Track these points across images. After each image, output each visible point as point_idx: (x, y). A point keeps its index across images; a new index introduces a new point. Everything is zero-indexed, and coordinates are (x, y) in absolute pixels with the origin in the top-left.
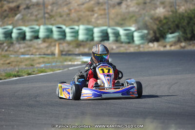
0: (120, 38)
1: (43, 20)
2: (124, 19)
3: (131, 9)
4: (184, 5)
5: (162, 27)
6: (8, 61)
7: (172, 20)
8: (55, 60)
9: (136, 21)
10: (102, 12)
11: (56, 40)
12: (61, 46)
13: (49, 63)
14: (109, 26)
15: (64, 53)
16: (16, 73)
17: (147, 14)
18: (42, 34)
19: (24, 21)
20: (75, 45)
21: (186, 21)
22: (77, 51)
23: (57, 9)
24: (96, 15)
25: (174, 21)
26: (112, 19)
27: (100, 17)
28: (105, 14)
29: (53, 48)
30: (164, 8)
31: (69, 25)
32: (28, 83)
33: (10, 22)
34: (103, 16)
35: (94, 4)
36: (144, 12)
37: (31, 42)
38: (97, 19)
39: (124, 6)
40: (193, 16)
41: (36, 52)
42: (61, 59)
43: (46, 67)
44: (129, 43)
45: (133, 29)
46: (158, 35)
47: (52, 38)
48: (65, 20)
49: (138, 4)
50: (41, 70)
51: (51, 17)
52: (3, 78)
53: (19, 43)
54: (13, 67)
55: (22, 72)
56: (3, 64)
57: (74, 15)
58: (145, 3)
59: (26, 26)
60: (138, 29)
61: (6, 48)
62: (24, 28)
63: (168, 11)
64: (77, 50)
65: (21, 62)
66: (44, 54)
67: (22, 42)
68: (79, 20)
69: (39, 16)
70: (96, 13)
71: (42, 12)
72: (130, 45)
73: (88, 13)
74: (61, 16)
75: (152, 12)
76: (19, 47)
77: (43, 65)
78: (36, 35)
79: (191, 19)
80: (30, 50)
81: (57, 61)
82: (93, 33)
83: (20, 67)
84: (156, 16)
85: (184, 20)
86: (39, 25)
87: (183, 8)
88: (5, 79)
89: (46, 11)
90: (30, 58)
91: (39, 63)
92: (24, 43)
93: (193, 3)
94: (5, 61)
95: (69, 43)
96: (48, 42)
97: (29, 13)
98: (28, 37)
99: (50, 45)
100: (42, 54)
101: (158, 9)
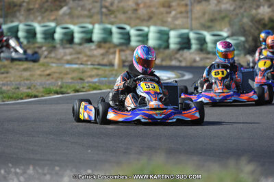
0: (207, 47)
1: (99, 17)
3: (223, 7)
6: (48, 72)
8: (114, 72)
9: (231, 25)
10: (183, 9)
11: (116, 46)
12: (122, 53)
13: (105, 77)
14: (191, 30)
15: (126, 64)
16: (58, 88)
17: (245, 14)
18: (96, 36)
19: (72, 17)
23: (119, 2)
24: (173, 13)
26: (196, 19)
27: (179, 15)
28: (187, 12)
29: (111, 57)
30: (270, 6)
31: (136, 26)
33: (53, 18)
34: (184, 15)
36: (242, 11)
37: (81, 47)
38: (175, 18)
39: (213, 1)
41: (87, 61)
43: (100, 82)
45: (225, 34)
47: (110, 42)
48: (130, 18)
50: (94, 86)
51: (111, 12)
52: (40, 95)
53: (64, 48)
54: (53, 80)
55: (66, 88)
56: (40, 75)
57: (143, 12)
59: (74, 24)
60: (232, 35)
61: (46, 53)
62: (72, 27)
65: (66, 74)
66: (99, 65)
67: (68, 46)
68: (150, 18)
69: (93, 11)
70: (175, 10)
71: (98, 5)
73: (162, 10)
74: (124, 13)
75: (254, 12)
76: (65, 53)
77: (96, 80)
78: (88, 36)
80: (78, 58)
81: (116, 75)
82: (168, 38)
83: (64, 81)
84: (259, 16)
86: (93, 24)
88: (42, 96)
89: (104, 3)
90: (78, 69)
91: (91, 76)
92: (70, 48)
94: (44, 71)
96: (104, 48)
97: (79, 6)
98: (76, 40)
99: (107, 52)
100: (96, 63)
101: (262, 8)
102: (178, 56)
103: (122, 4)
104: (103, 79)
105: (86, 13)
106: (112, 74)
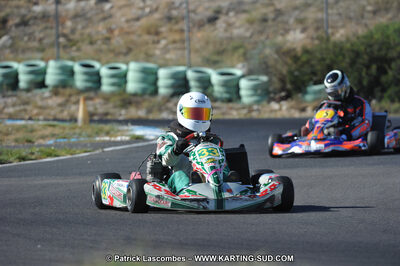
0: (213, 91)
1: (55, 50)
2: (221, 53)
3: (236, 32)
4: (343, 26)
5: (297, 70)
7: (318, 55)
8: (77, 131)
9: (245, 57)
10: (177, 37)
11: (80, 92)
12: (90, 103)
13: (64, 138)
14: (190, 66)
15: (96, 118)
17: (268, 42)
18: (51, 78)
19: (15, 50)
20: (119, 103)
21: (348, 60)
22: (123, 114)
23: (83, 28)
24: (163, 42)
25: (323, 59)
26: (197, 51)
27: (171, 46)
28: (183, 41)
29: (73, 108)
30: (304, 30)
31: (108, 62)
32: (20, 177)
34: (178, 45)
35: (161, 19)
36: (263, 38)
37: (29, 94)
38: (166, 50)
39: (221, 24)
40: (362, 48)
41: (37, 114)
42: (89, 131)
43: (57, 145)
44: (229, 100)
45: (238, 72)
46: (289, 86)
47: (72, 86)
48: (101, 51)
49: (251, 22)
50: (47, 150)
51: (71, 43)
53: (4, 96)
55: (7, 154)
57: (118, 41)
58: (265, 20)
59: (19, 62)
60: (248, 74)
62: (15, 65)
63: (312, 38)
64: (123, 112)
65: (7, 134)
66: (55, 119)
67: (10, 93)
68: (129, 50)
69: (45, 41)
70: (165, 38)
71: (54, 31)
72: (231, 105)
73: (146, 37)
74: (92, 43)
75: (279, 39)
77: (51, 142)
78: (40, 79)
79: (357, 54)
80: (25, 110)
81: (80, 135)
82: (157, 79)
83: (4, 144)
84: (288, 45)
85: (344, 56)
86: (46, 60)
87: (342, 31)
89: (61, 30)
90: (25, 127)
91: (43, 137)
92: (15, 96)
93: (364, 21)
95: (107, 98)
96: (63, 95)
97: (25, 35)
98: (22, 84)
99: (67, 101)
100: (51, 118)
101: (292, 33)
102: (170, 105)
103: (88, 31)
104: (62, 140)
105: (35, 44)
106: (75, 134)
